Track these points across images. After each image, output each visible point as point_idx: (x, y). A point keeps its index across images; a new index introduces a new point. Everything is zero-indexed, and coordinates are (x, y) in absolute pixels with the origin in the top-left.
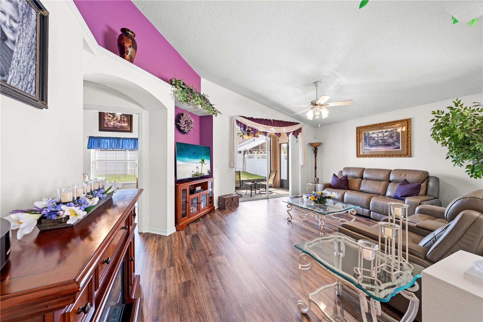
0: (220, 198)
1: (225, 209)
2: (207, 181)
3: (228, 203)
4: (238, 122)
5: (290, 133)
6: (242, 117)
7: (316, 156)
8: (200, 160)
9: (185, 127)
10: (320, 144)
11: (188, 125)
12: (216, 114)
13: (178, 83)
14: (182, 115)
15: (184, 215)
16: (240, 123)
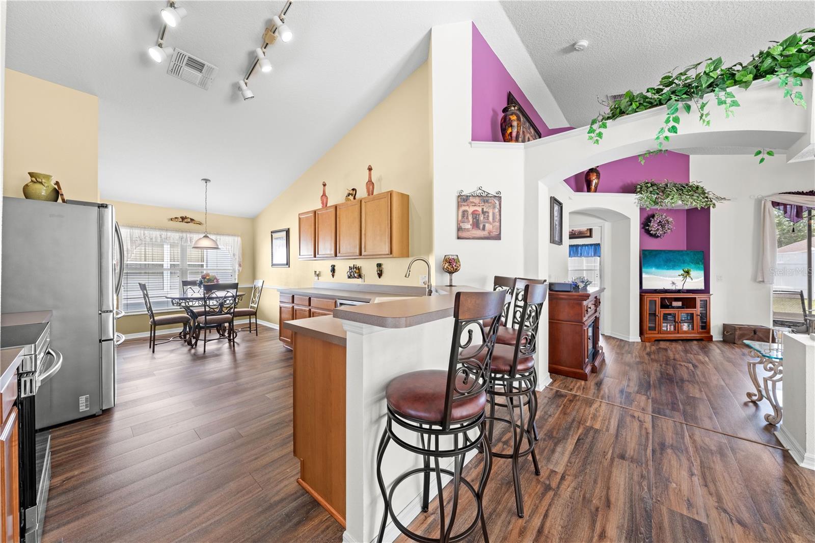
0: (726, 328)
1: (735, 343)
2: (696, 298)
3: (741, 334)
6: (789, 193)
8: (680, 272)
9: (658, 229)
11: (663, 226)
12: (714, 205)
13: (644, 188)
14: (653, 216)
15: (653, 329)
16: (785, 205)
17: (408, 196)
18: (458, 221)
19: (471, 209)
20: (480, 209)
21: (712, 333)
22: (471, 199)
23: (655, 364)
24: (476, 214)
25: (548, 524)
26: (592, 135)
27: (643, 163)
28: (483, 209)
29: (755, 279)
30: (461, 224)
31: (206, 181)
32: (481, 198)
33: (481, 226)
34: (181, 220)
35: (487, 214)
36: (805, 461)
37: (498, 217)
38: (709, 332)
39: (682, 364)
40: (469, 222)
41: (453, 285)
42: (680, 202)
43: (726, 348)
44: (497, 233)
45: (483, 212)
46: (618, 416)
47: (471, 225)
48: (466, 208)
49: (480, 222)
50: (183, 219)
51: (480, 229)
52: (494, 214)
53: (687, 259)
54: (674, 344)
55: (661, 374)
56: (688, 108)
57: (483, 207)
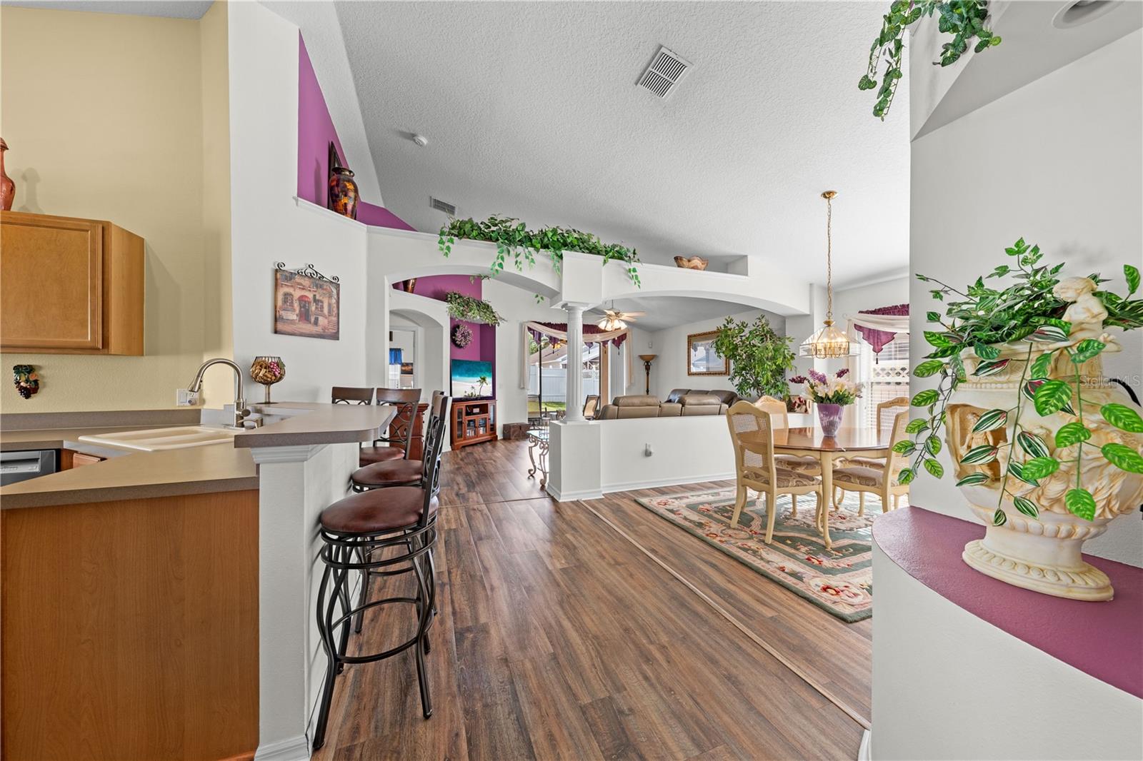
0: (505, 426)
1: (511, 439)
2: (487, 404)
3: (514, 432)
4: (530, 329)
5: (608, 341)
6: (535, 322)
7: (648, 374)
8: (479, 379)
9: (462, 340)
10: (653, 357)
11: (465, 338)
12: (499, 323)
13: (453, 299)
14: (458, 327)
15: (460, 436)
16: (534, 330)
17: (143, 239)
18: (276, 307)
19: (297, 293)
20: (310, 295)
21: (497, 434)
22: (298, 279)
23: (470, 466)
24: (305, 302)
25: (457, 605)
26: (441, 245)
27: (472, 282)
28: (315, 296)
29: (520, 385)
30: (283, 313)
32: (311, 280)
33: (313, 320)
35: (320, 304)
36: (562, 498)
37: (335, 309)
38: (495, 433)
39: (487, 461)
40: (294, 310)
41: (271, 401)
42: (478, 317)
43: (507, 444)
44: (334, 331)
45: (315, 300)
46: (464, 513)
47: (297, 315)
48: (290, 290)
49: (310, 312)
51: (310, 323)
52: (330, 305)
53: (484, 368)
54: (475, 447)
55: (478, 473)
56: (509, 252)
57: (315, 293)
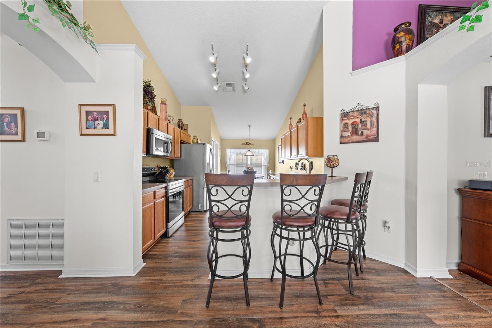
18: (341, 131)
19: (350, 122)
20: (358, 120)
22: (351, 114)
24: (355, 124)
30: (343, 133)
31: (249, 126)
32: (360, 111)
33: (360, 133)
34: (246, 144)
35: (365, 123)
37: (376, 124)
40: (349, 131)
41: (334, 176)
44: (376, 137)
45: (361, 122)
47: (350, 133)
48: (347, 121)
49: (358, 129)
50: (246, 143)
51: (358, 135)
52: (371, 122)
57: (361, 118)
